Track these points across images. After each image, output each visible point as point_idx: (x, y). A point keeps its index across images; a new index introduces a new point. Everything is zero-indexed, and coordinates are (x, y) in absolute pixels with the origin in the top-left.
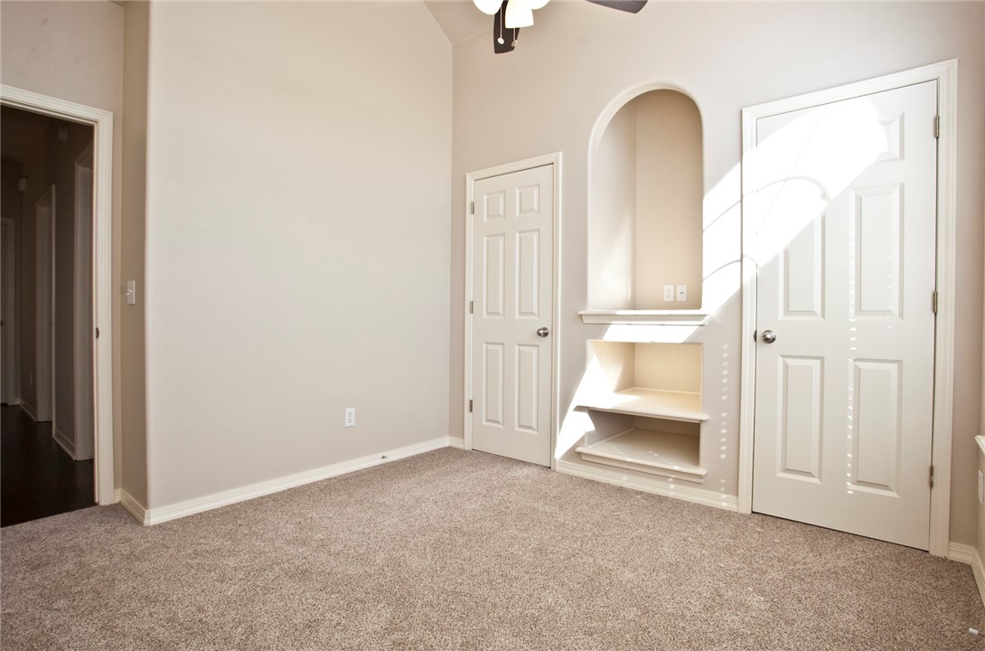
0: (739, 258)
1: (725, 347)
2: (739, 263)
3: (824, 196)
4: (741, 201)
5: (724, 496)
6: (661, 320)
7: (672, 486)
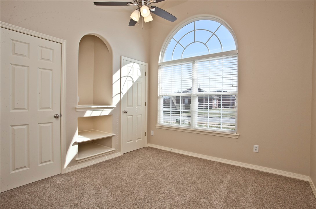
0: (120, 92)
1: (117, 115)
2: (120, 94)
3: (133, 81)
4: (120, 79)
5: (118, 153)
6: (102, 109)
7: (107, 157)
